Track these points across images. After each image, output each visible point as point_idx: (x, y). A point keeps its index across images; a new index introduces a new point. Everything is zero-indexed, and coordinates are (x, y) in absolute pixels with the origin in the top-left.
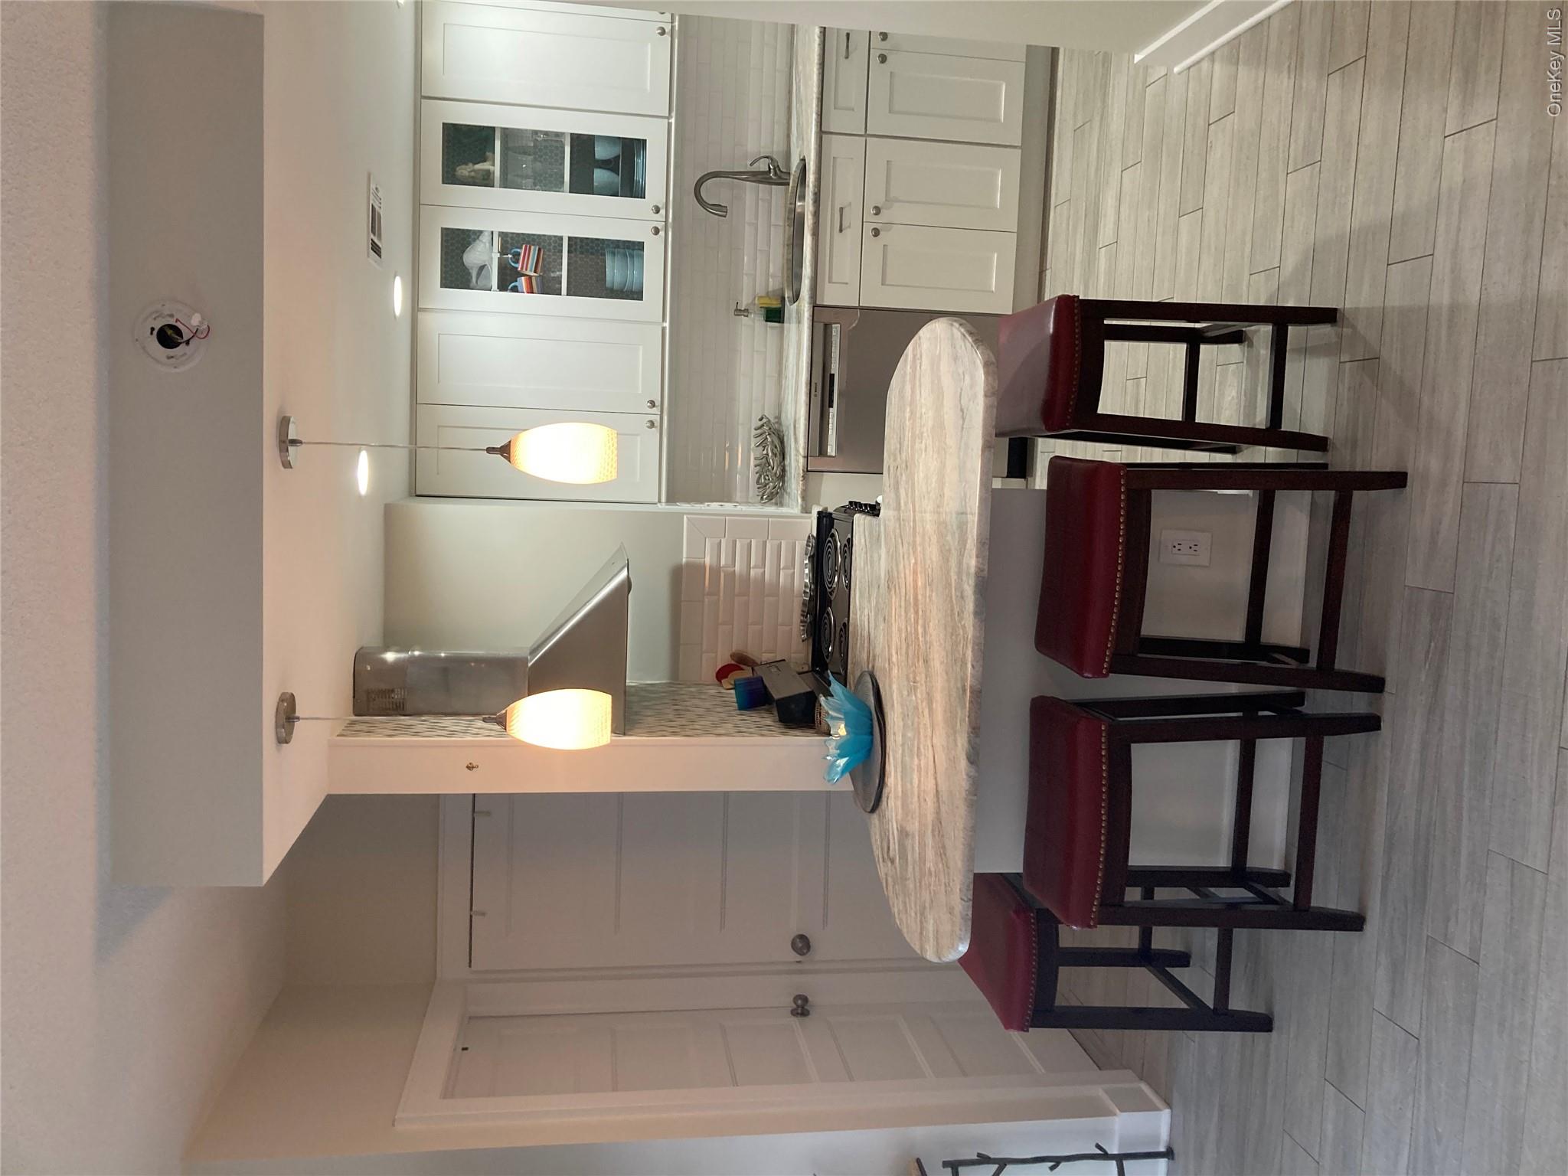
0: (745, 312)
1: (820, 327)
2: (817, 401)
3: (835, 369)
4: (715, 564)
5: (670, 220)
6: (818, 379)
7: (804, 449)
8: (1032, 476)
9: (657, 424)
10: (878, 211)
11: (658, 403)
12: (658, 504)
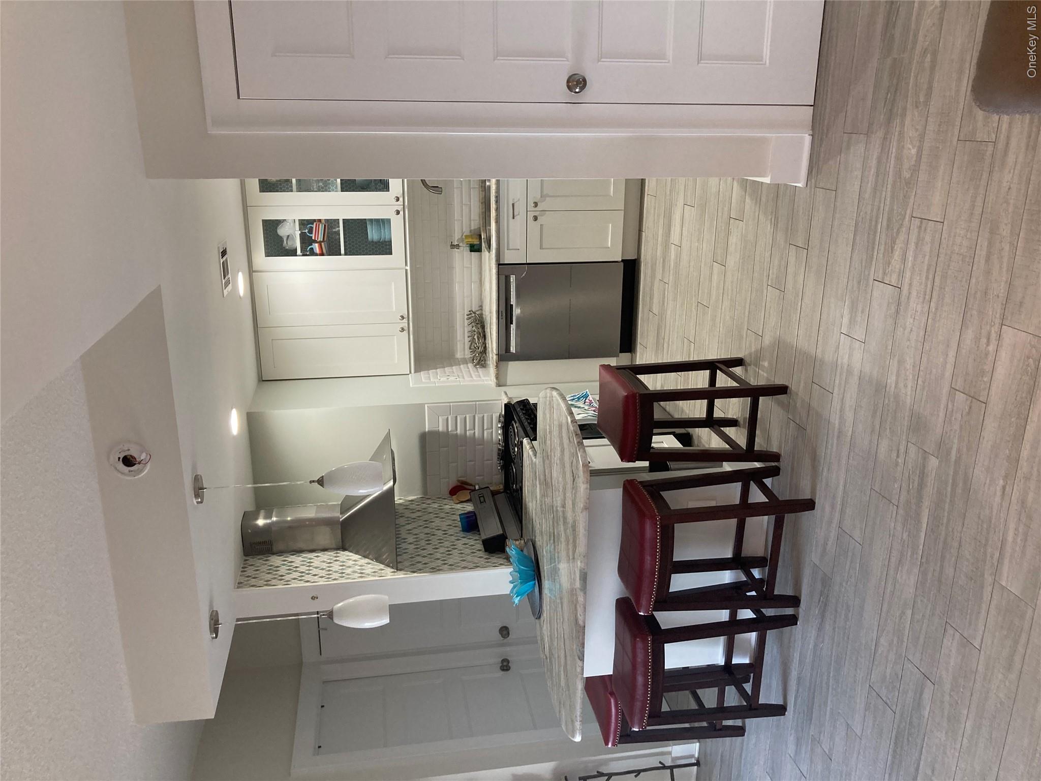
0: (458, 246)
1: (503, 278)
2: (503, 321)
3: (513, 301)
4: (445, 430)
5: (406, 204)
6: (503, 308)
7: (496, 350)
8: (634, 353)
9: (406, 328)
10: (536, 204)
11: (406, 316)
12: (410, 375)
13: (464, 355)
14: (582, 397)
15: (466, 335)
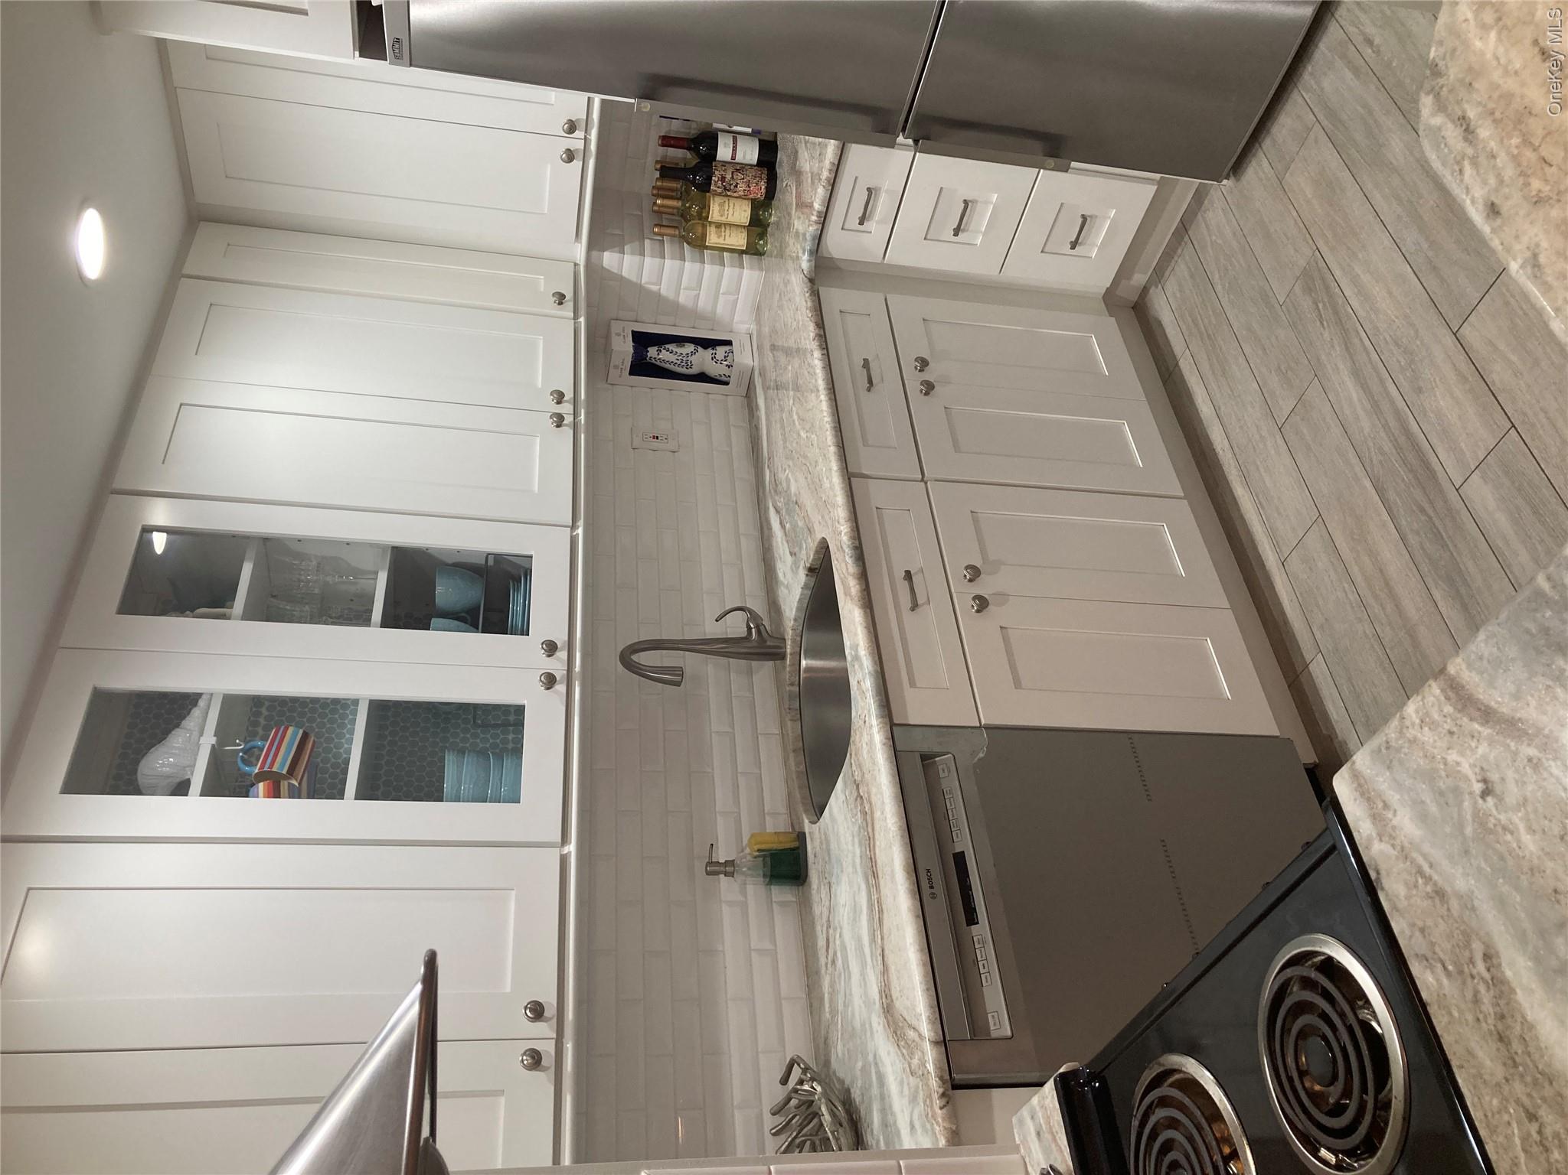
0: (728, 868)
1: (913, 762)
2: (939, 907)
3: (963, 842)
5: (577, 665)
6: (930, 860)
9: (548, 1060)
10: (972, 572)
11: (550, 1010)
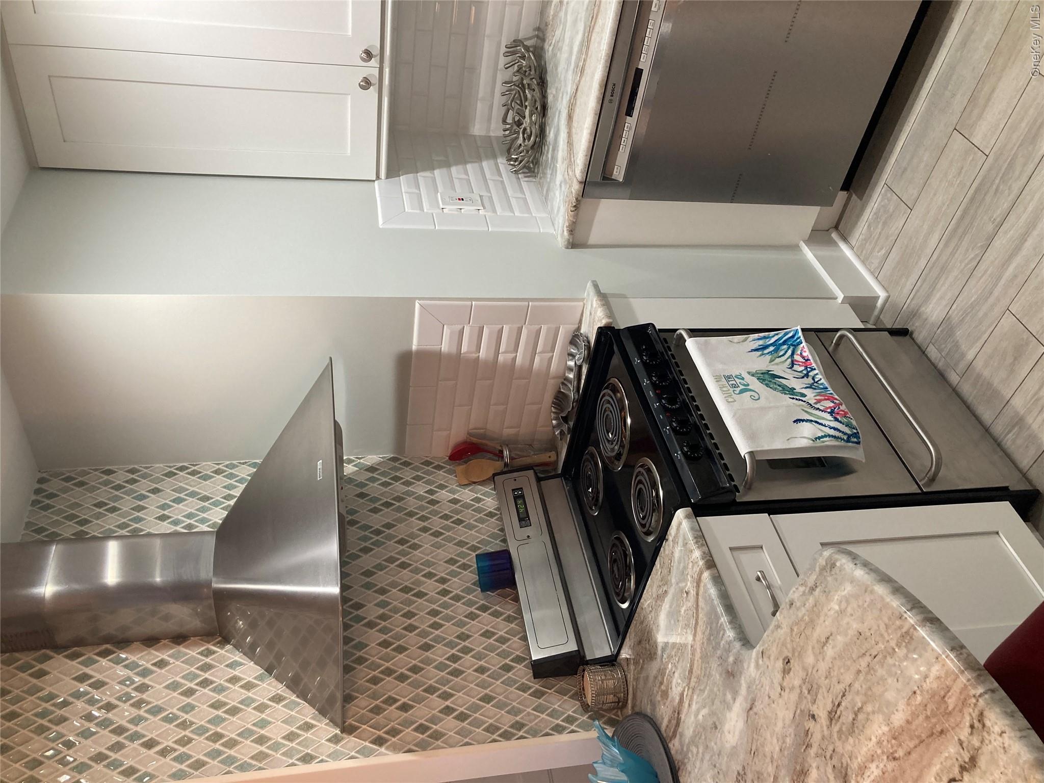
2: (611, 108)
3: (645, 62)
4: (454, 350)
6: (618, 78)
7: (582, 172)
9: (375, 80)
12: (376, 182)
13: (488, 129)
14: (784, 343)
15: (499, 88)
